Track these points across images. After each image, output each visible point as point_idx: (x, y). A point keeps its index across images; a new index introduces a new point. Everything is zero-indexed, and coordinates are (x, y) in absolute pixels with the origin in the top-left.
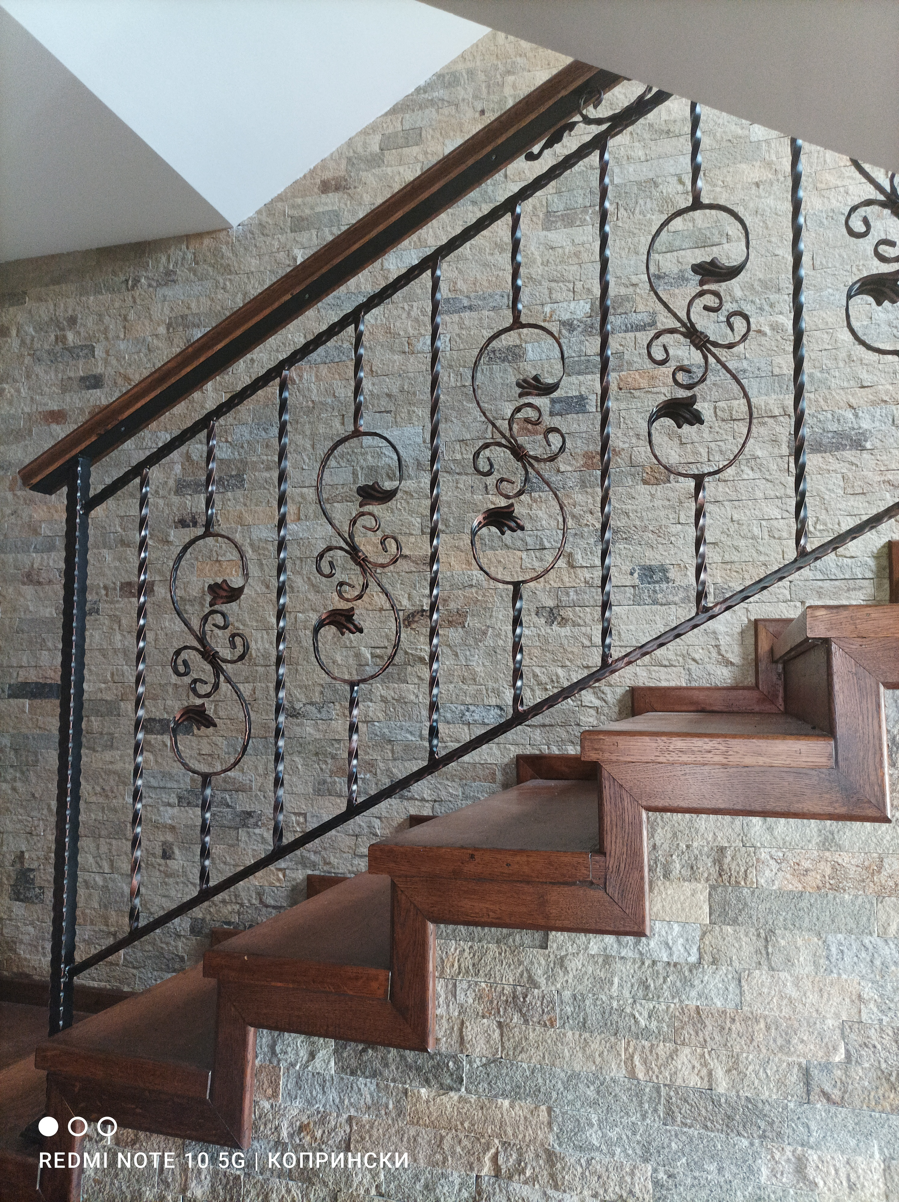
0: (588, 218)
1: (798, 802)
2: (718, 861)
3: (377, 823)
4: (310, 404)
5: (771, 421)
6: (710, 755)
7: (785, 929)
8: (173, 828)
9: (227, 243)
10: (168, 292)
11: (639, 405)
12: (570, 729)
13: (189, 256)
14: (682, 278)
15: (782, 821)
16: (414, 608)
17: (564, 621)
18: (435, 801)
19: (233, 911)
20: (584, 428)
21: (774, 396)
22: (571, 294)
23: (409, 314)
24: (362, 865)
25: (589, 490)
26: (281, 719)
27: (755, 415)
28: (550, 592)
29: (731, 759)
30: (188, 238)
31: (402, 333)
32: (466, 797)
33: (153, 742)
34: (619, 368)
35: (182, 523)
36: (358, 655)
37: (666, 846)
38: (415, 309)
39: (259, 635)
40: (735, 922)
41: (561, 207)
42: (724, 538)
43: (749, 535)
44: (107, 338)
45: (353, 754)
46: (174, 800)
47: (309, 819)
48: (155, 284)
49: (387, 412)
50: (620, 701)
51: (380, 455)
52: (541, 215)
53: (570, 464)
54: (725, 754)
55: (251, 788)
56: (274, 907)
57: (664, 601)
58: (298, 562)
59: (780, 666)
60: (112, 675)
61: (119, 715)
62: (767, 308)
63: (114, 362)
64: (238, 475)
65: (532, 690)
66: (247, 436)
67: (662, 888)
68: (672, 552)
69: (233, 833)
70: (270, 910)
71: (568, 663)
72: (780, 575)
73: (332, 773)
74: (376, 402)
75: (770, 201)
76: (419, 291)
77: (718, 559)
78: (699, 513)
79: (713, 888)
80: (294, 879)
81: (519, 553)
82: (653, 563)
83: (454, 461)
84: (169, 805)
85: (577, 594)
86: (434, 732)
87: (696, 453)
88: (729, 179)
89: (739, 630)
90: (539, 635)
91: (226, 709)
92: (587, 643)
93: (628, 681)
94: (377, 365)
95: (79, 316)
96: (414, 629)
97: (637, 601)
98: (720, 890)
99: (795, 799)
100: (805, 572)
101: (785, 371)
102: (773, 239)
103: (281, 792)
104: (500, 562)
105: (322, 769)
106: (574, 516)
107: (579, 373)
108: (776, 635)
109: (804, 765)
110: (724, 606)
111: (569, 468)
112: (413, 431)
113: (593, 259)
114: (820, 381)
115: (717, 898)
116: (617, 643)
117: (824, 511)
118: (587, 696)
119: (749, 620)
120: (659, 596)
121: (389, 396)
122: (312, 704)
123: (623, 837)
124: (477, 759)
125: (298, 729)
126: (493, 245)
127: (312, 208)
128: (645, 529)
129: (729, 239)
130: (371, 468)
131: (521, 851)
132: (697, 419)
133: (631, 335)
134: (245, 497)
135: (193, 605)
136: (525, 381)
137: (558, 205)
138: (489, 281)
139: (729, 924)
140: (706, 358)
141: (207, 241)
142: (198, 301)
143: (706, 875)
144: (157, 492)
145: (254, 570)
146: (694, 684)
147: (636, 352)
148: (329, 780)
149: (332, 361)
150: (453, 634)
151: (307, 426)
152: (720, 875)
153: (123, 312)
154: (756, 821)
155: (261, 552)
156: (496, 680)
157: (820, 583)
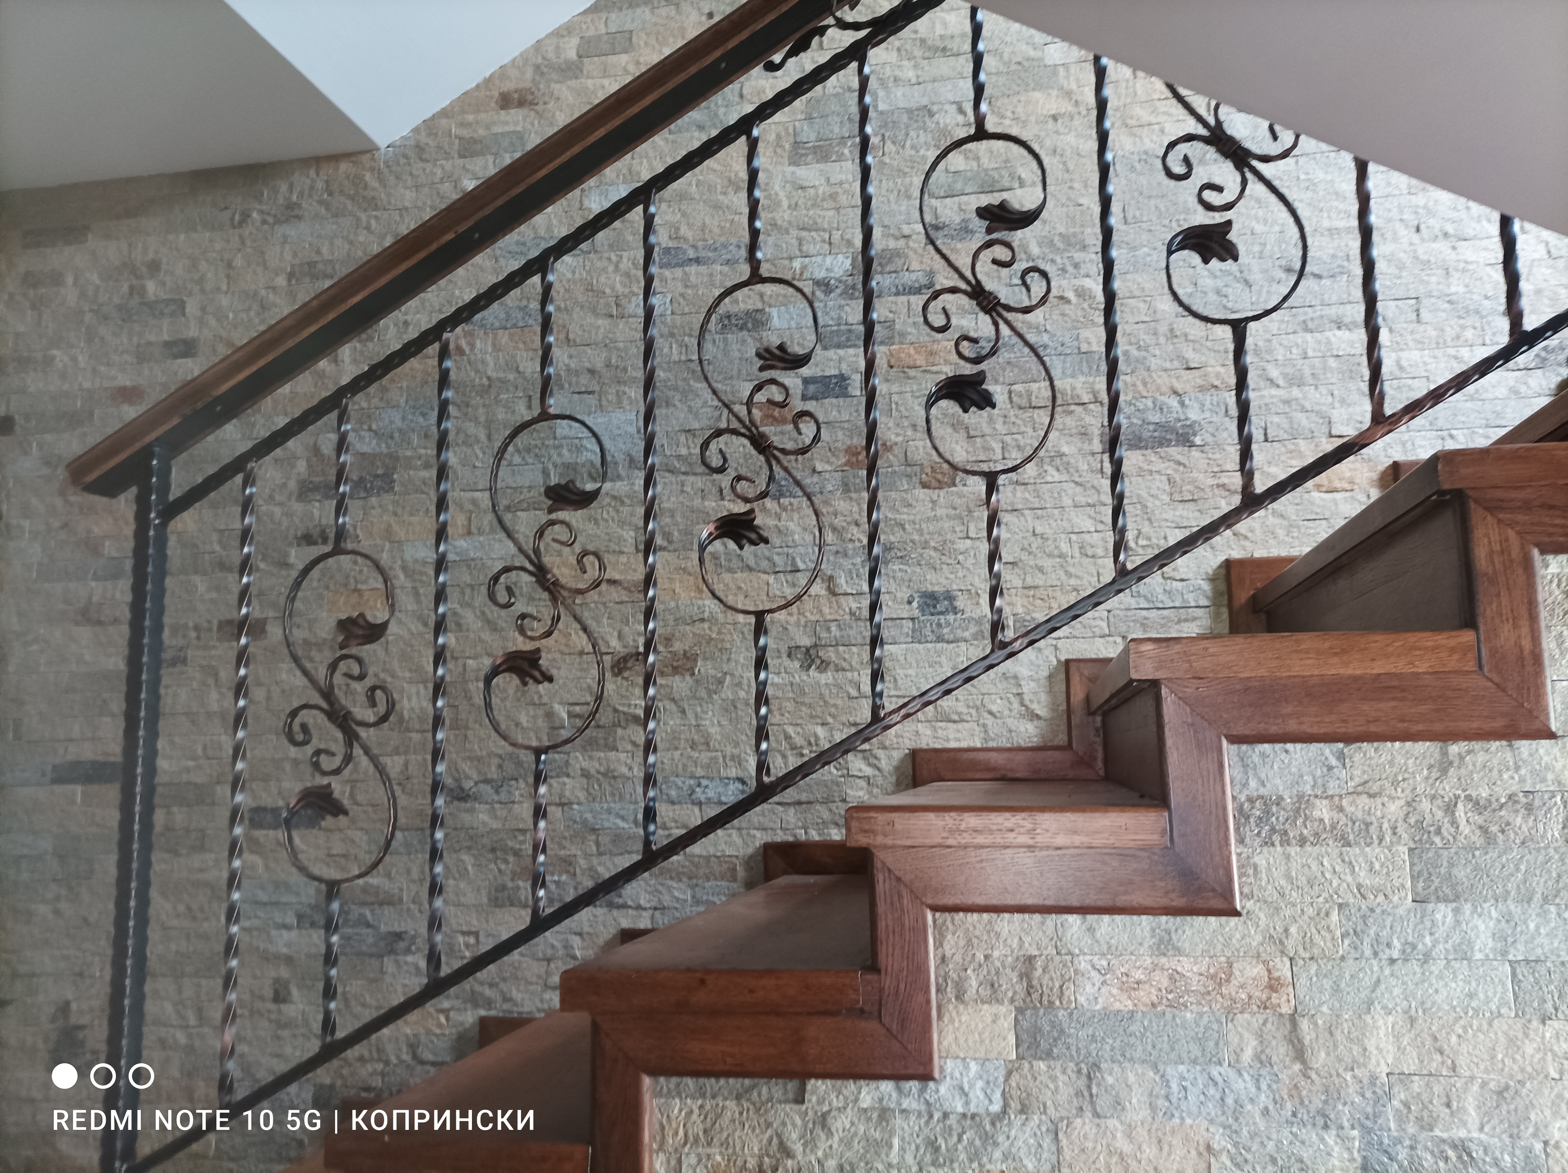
0: (846, 151)
1: (1126, 893)
2: (1026, 976)
3: (576, 941)
4: (485, 381)
5: (1079, 409)
6: (1012, 835)
7: (1113, 1062)
8: (289, 960)
9: (372, 169)
10: (291, 230)
11: (915, 387)
12: (833, 806)
13: (320, 185)
14: (965, 230)
15: (1106, 918)
16: (626, 651)
17: (824, 665)
18: (655, 909)
19: (374, 1073)
20: (845, 416)
21: (1082, 379)
22: (827, 246)
23: (617, 266)
24: (554, 999)
25: (853, 495)
26: (440, 801)
27: (1059, 401)
28: (805, 626)
29: (1039, 839)
30: (318, 161)
31: (608, 291)
32: (697, 902)
33: (262, 840)
34: (888, 341)
35: (308, 539)
36: (550, 715)
37: (958, 958)
38: (625, 260)
39: (414, 690)
40: (1048, 1055)
41: (813, 137)
42: (1024, 556)
43: (1056, 552)
44: (202, 291)
45: (538, 847)
46: (292, 919)
47: (482, 938)
48: (271, 220)
49: (590, 393)
50: (897, 769)
51: (579, 449)
52: (787, 146)
53: (828, 462)
54: (1032, 832)
55: (401, 900)
56: (434, 1064)
57: (951, 637)
58: (468, 591)
59: (1099, 719)
60: (205, 748)
61: (213, 804)
62: (1070, 269)
63: (213, 322)
64: (385, 475)
65: (784, 757)
66: (398, 423)
67: (954, 1014)
68: (960, 574)
69: (375, 963)
70: (428, 1068)
71: (830, 720)
72: (1095, 599)
73: (514, 876)
74: (574, 379)
75: (1070, 139)
76: (630, 238)
77: (1018, 583)
78: (993, 521)
79: (1020, 1011)
80: (462, 1024)
81: (764, 577)
82: (936, 588)
83: (679, 457)
84: (286, 927)
85: (841, 629)
86: (650, 815)
87: (987, 449)
88: (1020, 110)
89: (1046, 673)
90: (792, 684)
91: (367, 792)
92: (854, 693)
93: (907, 741)
94: (575, 332)
95: (164, 260)
96: (627, 679)
97: (917, 637)
98: (1028, 1013)
99: (1122, 889)
100: (1124, 599)
101: (1095, 348)
102: (1076, 185)
103: (438, 903)
104: (740, 588)
105: (500, 871)
106: (834, 529)
107: (839, 346)
108: (1092, 680)
109: (1131, 844)
110: (1026, 640)
111: (828, 468)
112: (623, 418)
113: (853, 203)
114: (1137, 361)
115: (1025, 1024)
116: (893, 693)
117: (1147, 523)
118: (856, 763)
119: (1059, 661)
120: (945, 631)
121: (592, 371)
122: (487, 781)
123: (903, 948)
124: (712, 851)
125: (466, 818)
126: (726, 182)
127: (488, 127)
128: (925, 545)
129: (1022, 184)
130: (567, 466)
131: (768, 972)
132: (986, 401)
133: (903, 299)
134: (396, 503)
135: (320, 651)
136: (767, 350)
137: (809, 134)
138: (722, 228)
139: (1041, 1059)
140: (996, 324)
141: (344, 166)
142: (332, 244)
143: (1010, 994)
144: (271, 497)
145: (405, 601)
146: (991, 744)
147: (911, 321)
148: (510, 885)
149: (515, 326)
150: (680, 685)
151: (481, 410)
152: (1029, 994)
153: (226, 256)
154: (1073, 920)
155: (417, 577)
156: (737, 745)
157: (1144, 613)
